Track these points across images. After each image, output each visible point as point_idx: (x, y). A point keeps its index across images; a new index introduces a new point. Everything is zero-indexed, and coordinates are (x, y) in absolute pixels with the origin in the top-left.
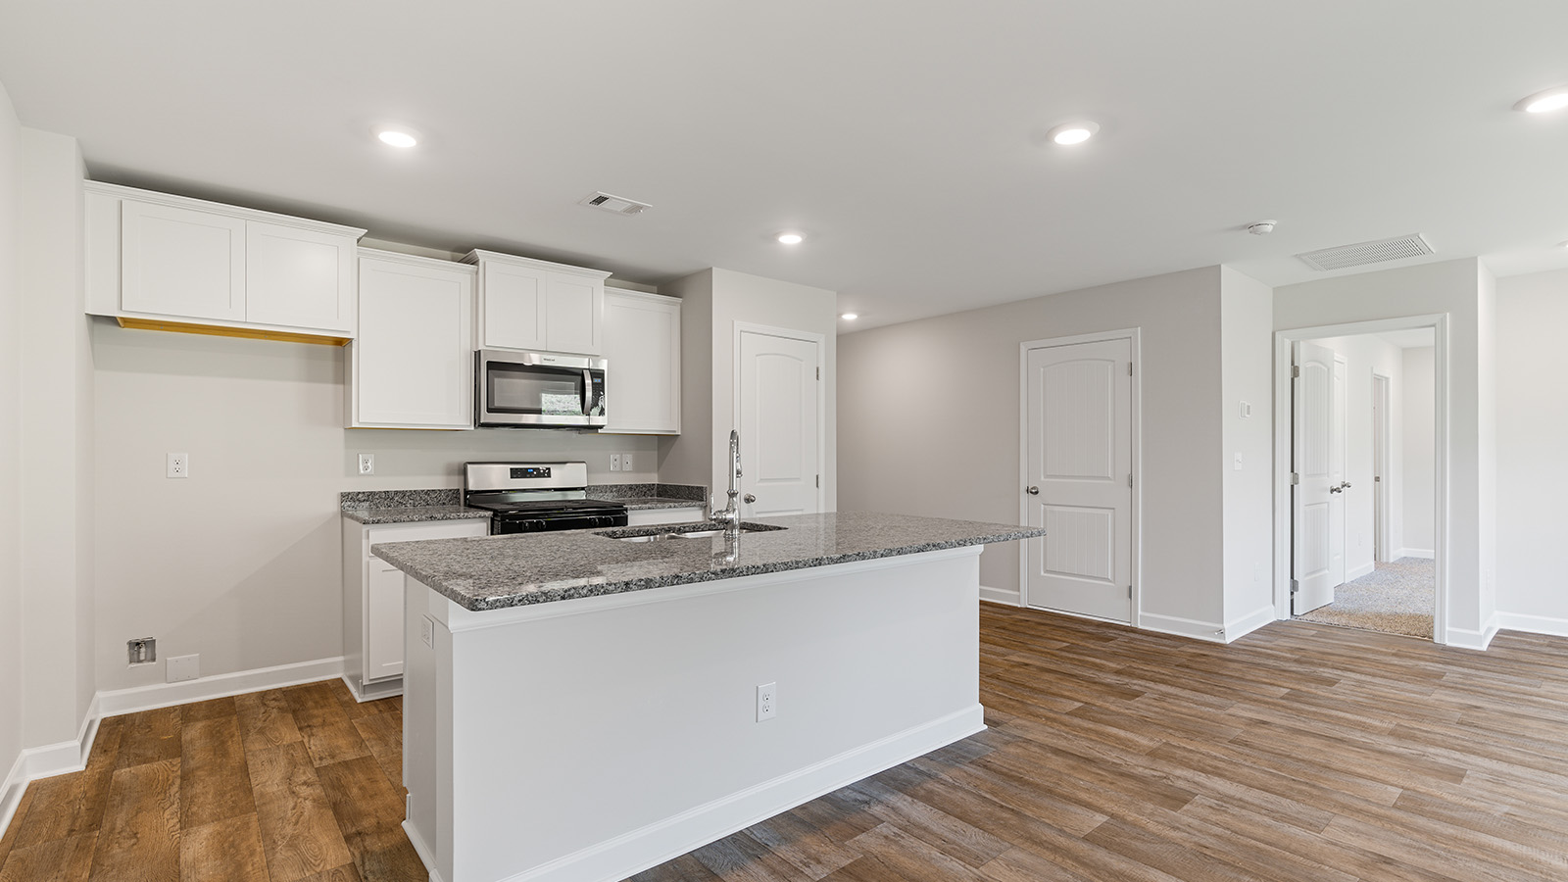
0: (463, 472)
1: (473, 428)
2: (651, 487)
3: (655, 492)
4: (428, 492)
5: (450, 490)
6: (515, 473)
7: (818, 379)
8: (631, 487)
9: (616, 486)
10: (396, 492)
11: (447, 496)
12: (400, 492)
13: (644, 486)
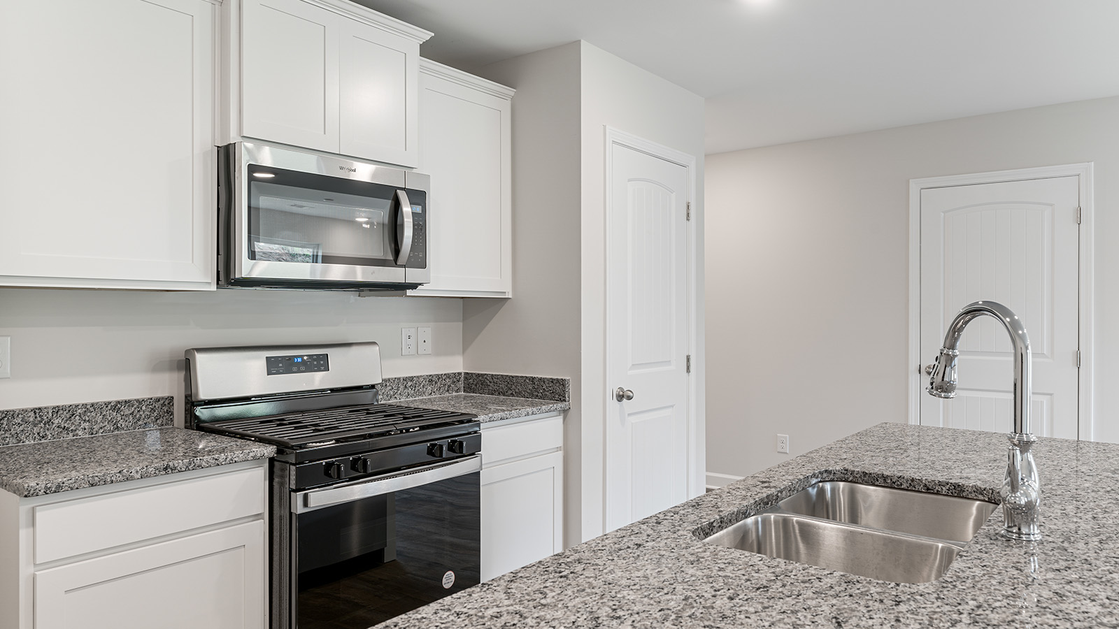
0: (186, 365)
1: (214, 288)
2: (455, 377)
3: (461, 384)
4: (116, 406)
5: (158, 400)
6: (274, 367)
7: (688, 220)
8: (431, 380)
9: (411, 379)
10: (57, 410)
11: (153, 410)
12: (63, 408)
13: (448, 376)
